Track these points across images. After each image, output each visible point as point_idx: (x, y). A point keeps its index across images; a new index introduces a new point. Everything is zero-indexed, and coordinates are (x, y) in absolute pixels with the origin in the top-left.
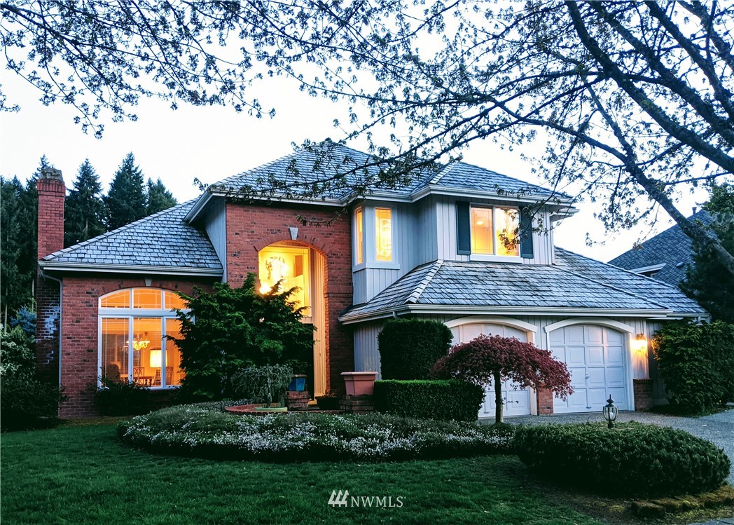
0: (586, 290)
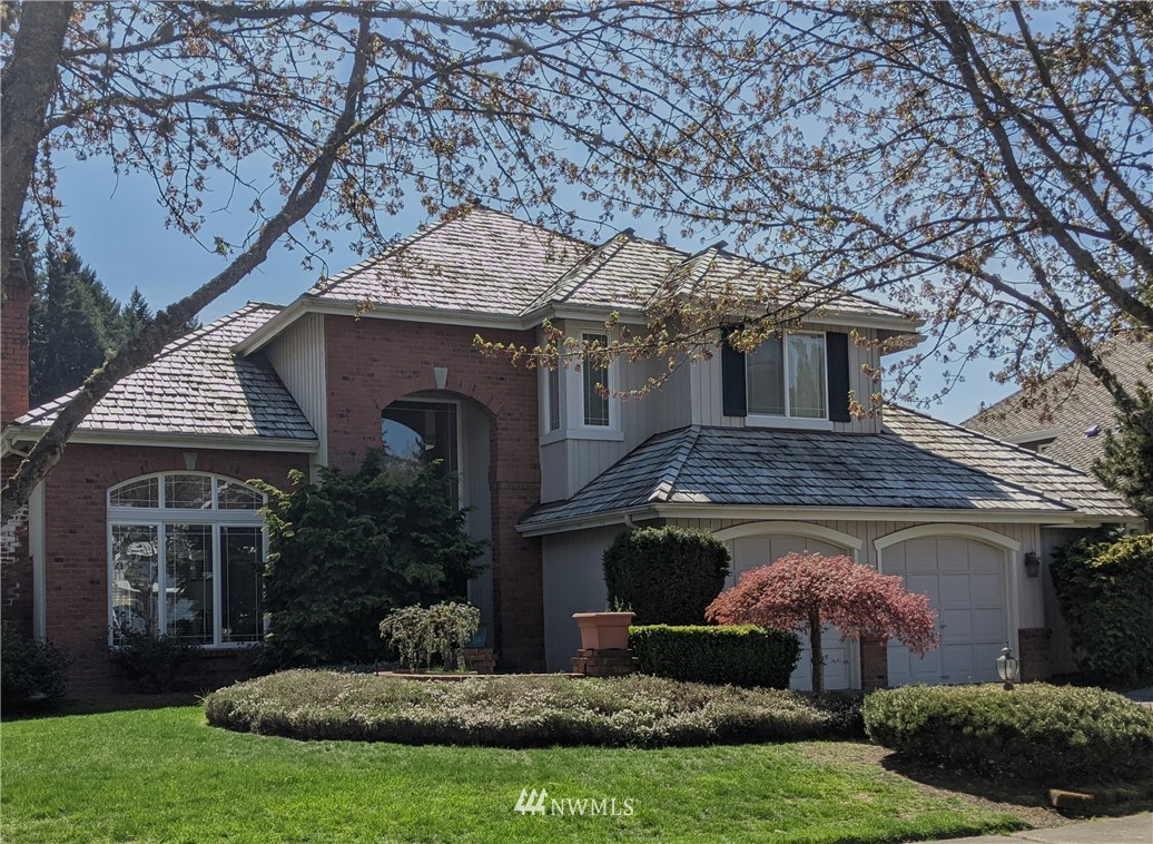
0: (940, 478)
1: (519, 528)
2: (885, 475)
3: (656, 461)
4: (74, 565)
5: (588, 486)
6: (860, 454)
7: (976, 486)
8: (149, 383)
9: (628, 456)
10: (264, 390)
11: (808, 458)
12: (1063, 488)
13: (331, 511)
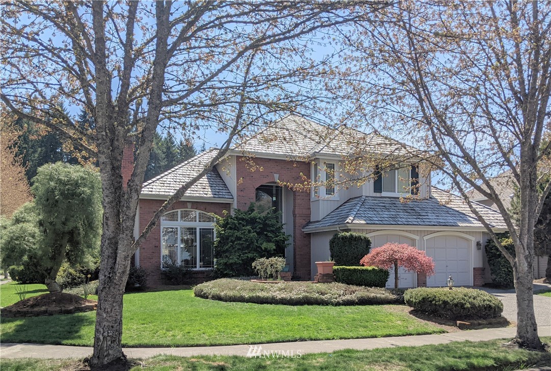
0: (448, 215)
1: (303, 230)
2: (428, 214)
3: (350, 208)
4: (149, 241)
5: (327, 216)
6: (421, 206)
7: (460, 218)
8: (175, 178)
9: (340, 206)
10: (215, 180)
11: (402, 208)
12: (493, 218)
13: (237, 225)
